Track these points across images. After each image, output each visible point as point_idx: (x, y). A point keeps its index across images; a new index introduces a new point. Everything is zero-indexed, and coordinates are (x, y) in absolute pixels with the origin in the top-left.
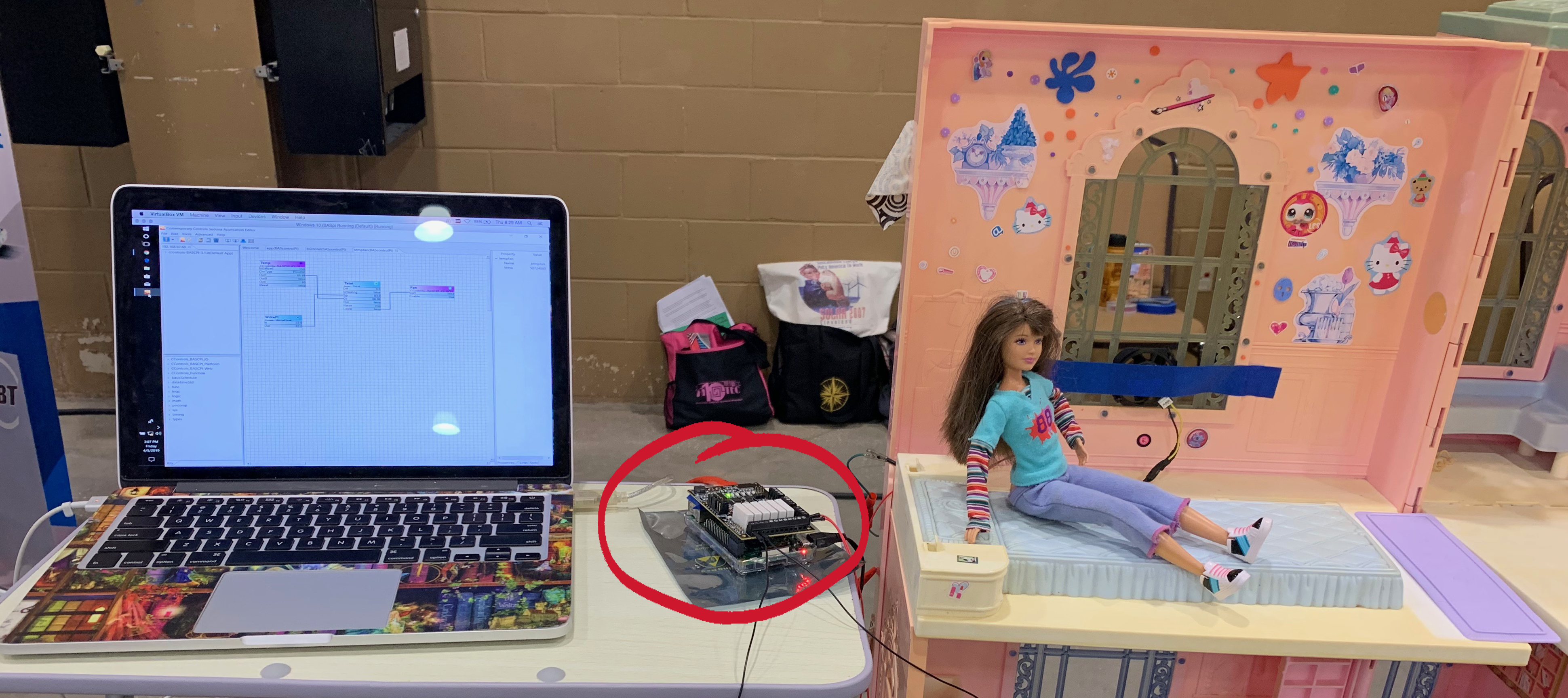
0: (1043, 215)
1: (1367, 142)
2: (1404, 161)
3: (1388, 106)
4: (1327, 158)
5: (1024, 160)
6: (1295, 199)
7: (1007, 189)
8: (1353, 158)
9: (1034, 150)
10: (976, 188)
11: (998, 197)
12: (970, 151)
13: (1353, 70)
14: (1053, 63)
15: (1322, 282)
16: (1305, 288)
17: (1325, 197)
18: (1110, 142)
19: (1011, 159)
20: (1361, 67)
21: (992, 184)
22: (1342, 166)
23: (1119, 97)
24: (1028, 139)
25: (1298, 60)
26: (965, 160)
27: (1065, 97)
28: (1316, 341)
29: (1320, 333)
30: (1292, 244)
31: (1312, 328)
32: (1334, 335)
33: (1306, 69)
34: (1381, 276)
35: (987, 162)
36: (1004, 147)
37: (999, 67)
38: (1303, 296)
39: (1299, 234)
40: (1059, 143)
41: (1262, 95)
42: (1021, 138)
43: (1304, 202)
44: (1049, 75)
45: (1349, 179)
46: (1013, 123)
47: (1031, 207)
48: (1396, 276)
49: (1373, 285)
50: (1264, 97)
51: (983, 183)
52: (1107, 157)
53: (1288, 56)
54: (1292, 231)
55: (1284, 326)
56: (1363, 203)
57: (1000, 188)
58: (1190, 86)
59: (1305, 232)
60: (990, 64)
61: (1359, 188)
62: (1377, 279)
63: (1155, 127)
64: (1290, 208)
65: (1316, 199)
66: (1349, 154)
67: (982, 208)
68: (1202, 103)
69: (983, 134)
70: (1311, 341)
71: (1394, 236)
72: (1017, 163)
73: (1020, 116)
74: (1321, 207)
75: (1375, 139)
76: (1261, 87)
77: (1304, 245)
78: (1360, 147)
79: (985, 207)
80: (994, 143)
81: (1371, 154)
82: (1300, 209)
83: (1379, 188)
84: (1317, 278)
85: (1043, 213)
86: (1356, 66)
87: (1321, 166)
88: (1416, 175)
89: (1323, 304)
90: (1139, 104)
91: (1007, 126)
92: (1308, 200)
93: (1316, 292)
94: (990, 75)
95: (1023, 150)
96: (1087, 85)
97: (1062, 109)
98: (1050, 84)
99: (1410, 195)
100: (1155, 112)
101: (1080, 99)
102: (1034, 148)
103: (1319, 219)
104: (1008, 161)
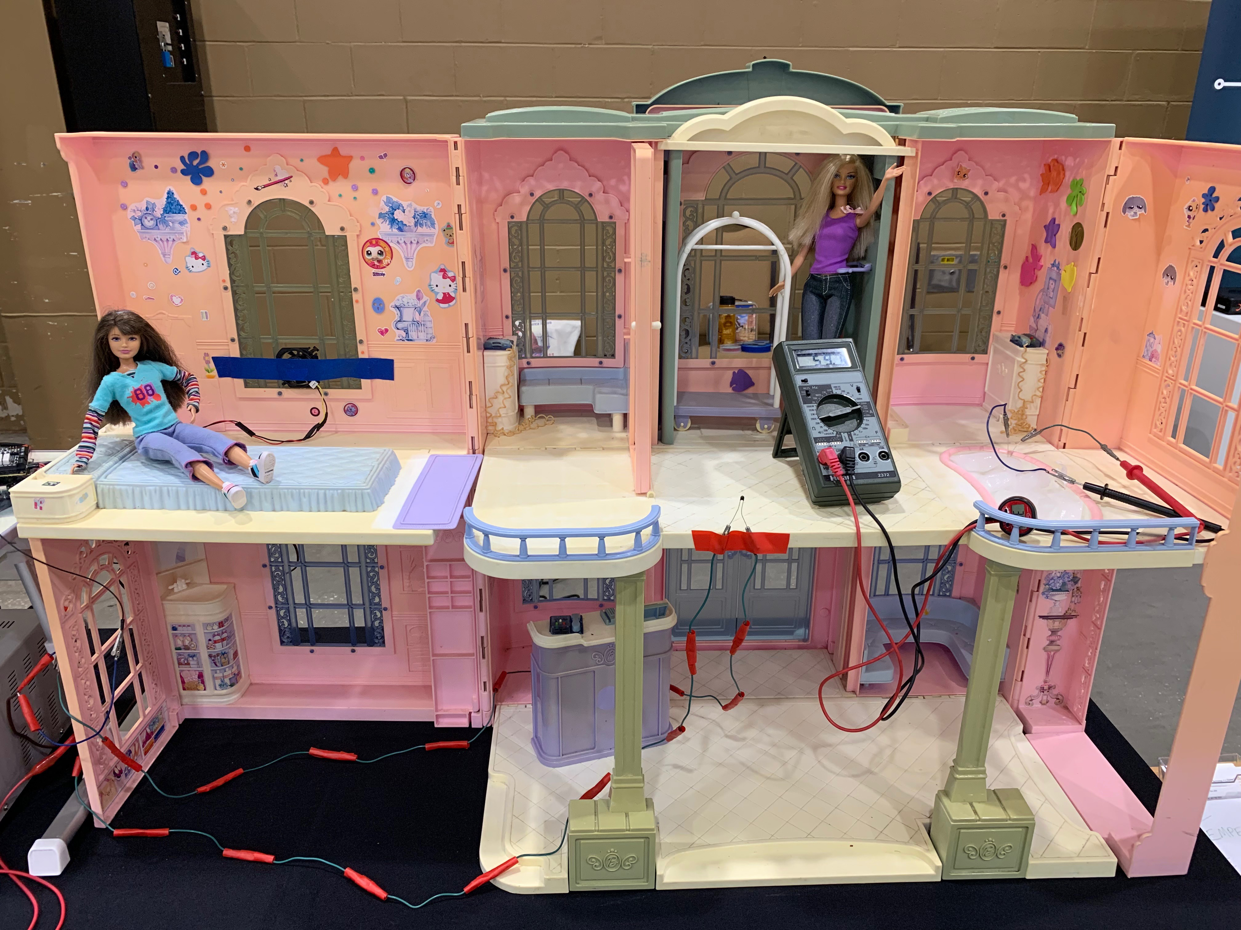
0: (204, 259)
1: (405, 204)
2: (433, 216)
3: (411, 180)
4: (381, 216)
5: (182, 223)
6: (368, 244)
7: (175, 243)
8: (398, 215)
9: (186, 216)
10: (154, 243)
11: (171, 248)
12: (143, 219)
13: (381, 157)
14: (182, 158)
15: (404, 300)
16: (393, 304)
17: (388, 242)
18: (232, 210)
19: (173, 223)
20: (385, 155)
21: (164, 239)
22: (393, 221)
23: (233, 180)
24: (181, 210)
25: (343, 152)
26: (142, 225)
27: (197, 181)
28: (411, 340)
29: (413, 335)
30: (375, 274)
31: (406, 331)
32: (422, 335)
33: (351, 158)
34: (442, 295)
35: (157, 225)
36: (165, 215)
37: (148, 162)
38: (393, 310)
39: (378, 267)
40: (202, 211)
41: (326, 175)
42: (176, 209)
43: (375, 246)
44: (183, 167)
45: (400, 229)
46: (167, 198)
47: (194, 254)
48: (453, 295)
49: (438, 300)
50: (328, 177)
51: (158, 239)
52: (233, 220)
53: (335, 150)
54: (373, 266)
55: (387, 330)
56: (414, 246)
57: (170, 243)
58: (275, 171)
59: (382, 266)
60: (141, 161)
61: (408, 236)
62: (440, 297)
63: (259, 198)
64: (368, 249)
65: (382, 243)
66: (395, 212)
67: (162, 256)
68: (286, 182)
69: (149, 207)
70: (408, 340)
71: (443, 267)
72: (177, 225)
73: (170, 194)
74: (387, 249)
75: (409, 202)
76: (324, 171)
77: (384, 275)
78: (401, 208)
79: (164, 255)
80: (159, 212)
81: (410, 213)
82: (374, 250)
83: (423, 235)
84: (399, 297)
85: (204, 258)
86: (382, 154)
87: (379, 222)
88: (444, 225)
89: (408, 315)
90: (245, 184)
91: (164, 201)
92: (377, 244)
93: (401, 307)
94: (143, 168)
95: (179, 217)
96: (209, 172)
97: (197, 189)
98: (183, 172)
99: (444, 240)
100: (257, 189)
101: (207, 182)
102: (186, 215)
103: (389, 257)
104: (171, 224)
